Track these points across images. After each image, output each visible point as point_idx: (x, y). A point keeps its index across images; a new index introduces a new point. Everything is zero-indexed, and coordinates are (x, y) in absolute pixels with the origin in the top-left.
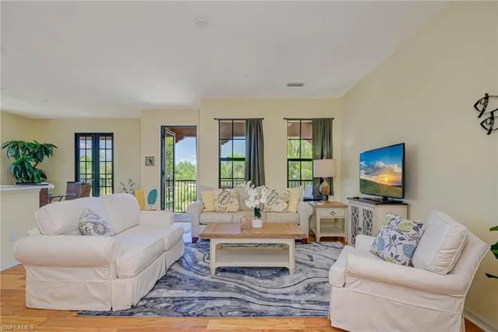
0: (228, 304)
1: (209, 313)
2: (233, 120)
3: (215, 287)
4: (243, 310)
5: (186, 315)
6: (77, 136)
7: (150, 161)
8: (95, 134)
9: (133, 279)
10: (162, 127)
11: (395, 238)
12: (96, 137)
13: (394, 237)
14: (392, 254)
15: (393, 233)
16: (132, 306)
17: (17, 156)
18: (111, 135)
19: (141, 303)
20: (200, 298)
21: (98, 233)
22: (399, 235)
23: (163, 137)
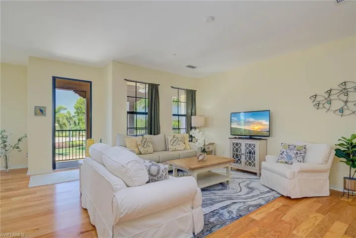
7: (41, 111)
13: (297, 153)
14: (298, 161)
15: (295, 152)
22: (299, 152)
23: (54, 88)
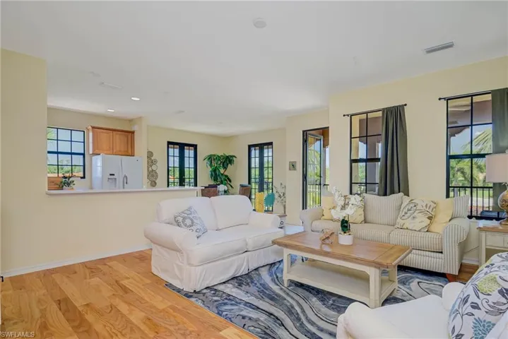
0: (262, 319)
1: (238, 320)
2: (367, 113)
3: (272, 299)
4: (268, 331)
5: (220, 313)
6: (250, 147)
7: (293, 166)
8: (261, 144)
9: (197, 268)
10: (304, 132)
11: (466, 302)
12: (261, 147)
13: (466, 299)
14: (454, 330)
15: (469, 291)
16: (195, 291)
17: (211, 165)
18: (271, 144)
19: (205, 291)
20: (246, 304)
21: (186, 225)
22: (473, 298)
23: (305, 141)
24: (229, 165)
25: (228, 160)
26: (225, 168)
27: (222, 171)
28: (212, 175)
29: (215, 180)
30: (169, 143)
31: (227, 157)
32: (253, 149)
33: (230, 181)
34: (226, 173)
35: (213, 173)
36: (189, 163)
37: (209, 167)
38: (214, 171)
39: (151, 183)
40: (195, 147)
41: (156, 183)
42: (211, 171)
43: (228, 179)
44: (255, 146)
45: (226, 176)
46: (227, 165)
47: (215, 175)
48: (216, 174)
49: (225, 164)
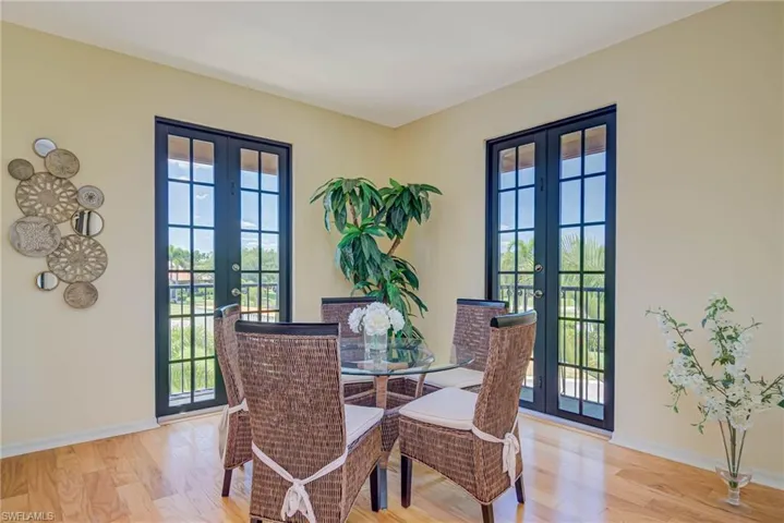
6: (494, 151)
8: (547, 126)
17: (342, 221)
24: (412, 222)
25: (406, 205)
26: (396, 232)
27: (383, 242)
28: (344, 259)
29: (360, 278)
30: (166, 127)
31: (405, 190)
32: (507, 154)
33: (415, 283)
34: (398, 253)
35: (349, 252)
36: (258, 213)
37: (333, 226)
38: (355, 244)
39: (67, 293)
40: (284, 151)
41: (92, 293)
42: (343, 246)
43: (407, 273)
44: (515, 140)
45: (400, 264)
46: (405, 219)
47: (357, 259)
48: (359, 255)
49: (397, 217)
